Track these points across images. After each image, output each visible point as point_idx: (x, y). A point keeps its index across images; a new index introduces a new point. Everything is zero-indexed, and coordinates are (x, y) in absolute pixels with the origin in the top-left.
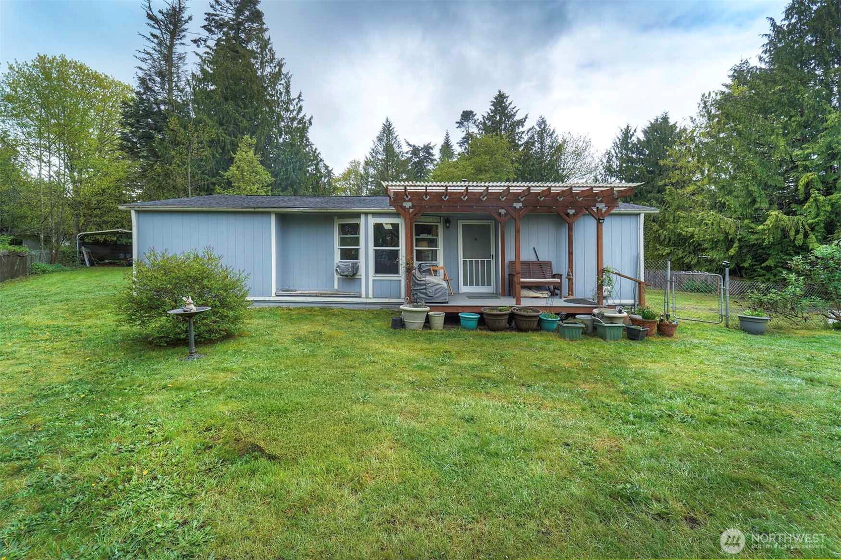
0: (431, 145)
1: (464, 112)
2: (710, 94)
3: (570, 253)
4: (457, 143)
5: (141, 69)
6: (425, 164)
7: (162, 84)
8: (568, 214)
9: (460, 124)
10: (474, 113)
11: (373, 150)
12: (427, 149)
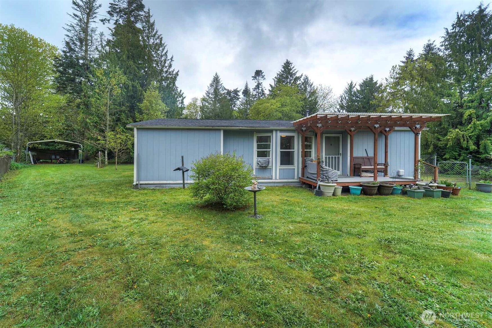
0: (237, 90)
1: (256, 71)
2: (396, 66)
3: (386, 152)
4: (253, 89)
5: (68, 36)
6: (235, 101)
7: (81, 46)
8: (386, 131)
9: (255, 78)
10: (262, 72)
11: (208, 92)
12: (236, 92)
